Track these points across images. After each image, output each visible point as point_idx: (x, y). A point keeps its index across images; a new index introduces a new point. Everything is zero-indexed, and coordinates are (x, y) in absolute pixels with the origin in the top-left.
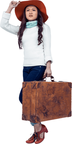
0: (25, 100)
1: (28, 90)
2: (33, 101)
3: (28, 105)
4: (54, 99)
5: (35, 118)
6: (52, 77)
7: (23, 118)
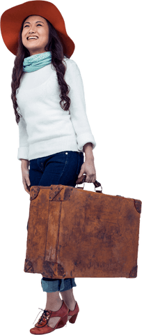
0: (34, 228)
1: (43, 204)
2: (53, 229)
3: (40, 238)
4: (99, 232)
5: (53, 268)
6: (97, 184)
7: (28, 267)
